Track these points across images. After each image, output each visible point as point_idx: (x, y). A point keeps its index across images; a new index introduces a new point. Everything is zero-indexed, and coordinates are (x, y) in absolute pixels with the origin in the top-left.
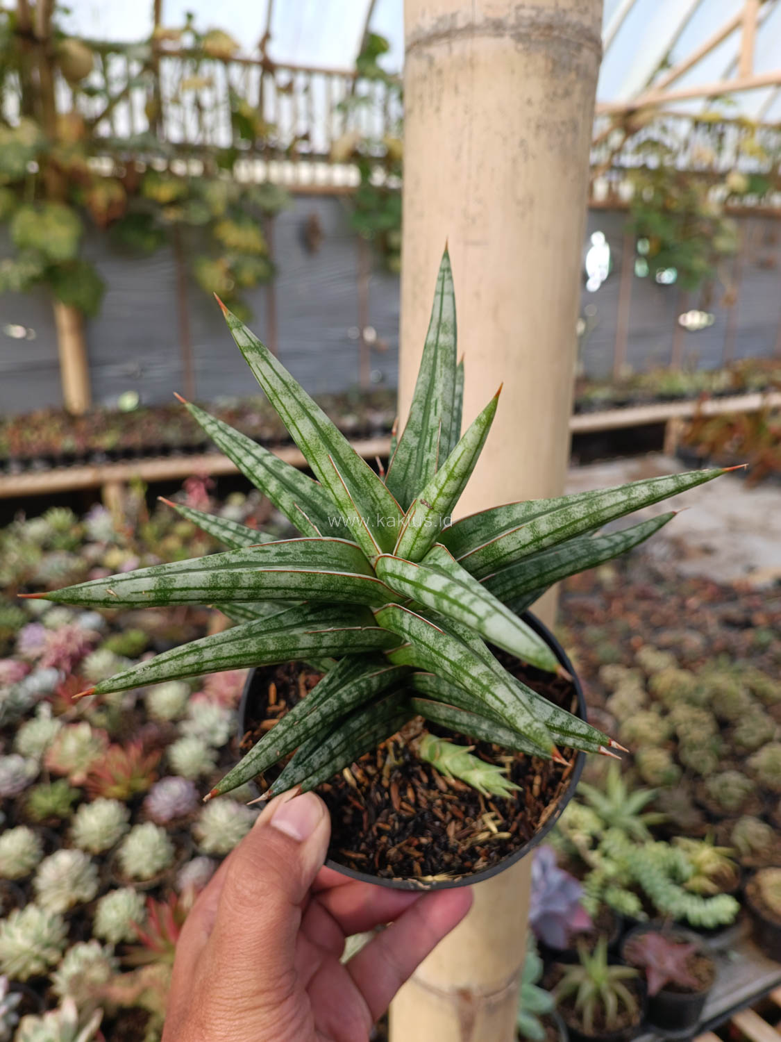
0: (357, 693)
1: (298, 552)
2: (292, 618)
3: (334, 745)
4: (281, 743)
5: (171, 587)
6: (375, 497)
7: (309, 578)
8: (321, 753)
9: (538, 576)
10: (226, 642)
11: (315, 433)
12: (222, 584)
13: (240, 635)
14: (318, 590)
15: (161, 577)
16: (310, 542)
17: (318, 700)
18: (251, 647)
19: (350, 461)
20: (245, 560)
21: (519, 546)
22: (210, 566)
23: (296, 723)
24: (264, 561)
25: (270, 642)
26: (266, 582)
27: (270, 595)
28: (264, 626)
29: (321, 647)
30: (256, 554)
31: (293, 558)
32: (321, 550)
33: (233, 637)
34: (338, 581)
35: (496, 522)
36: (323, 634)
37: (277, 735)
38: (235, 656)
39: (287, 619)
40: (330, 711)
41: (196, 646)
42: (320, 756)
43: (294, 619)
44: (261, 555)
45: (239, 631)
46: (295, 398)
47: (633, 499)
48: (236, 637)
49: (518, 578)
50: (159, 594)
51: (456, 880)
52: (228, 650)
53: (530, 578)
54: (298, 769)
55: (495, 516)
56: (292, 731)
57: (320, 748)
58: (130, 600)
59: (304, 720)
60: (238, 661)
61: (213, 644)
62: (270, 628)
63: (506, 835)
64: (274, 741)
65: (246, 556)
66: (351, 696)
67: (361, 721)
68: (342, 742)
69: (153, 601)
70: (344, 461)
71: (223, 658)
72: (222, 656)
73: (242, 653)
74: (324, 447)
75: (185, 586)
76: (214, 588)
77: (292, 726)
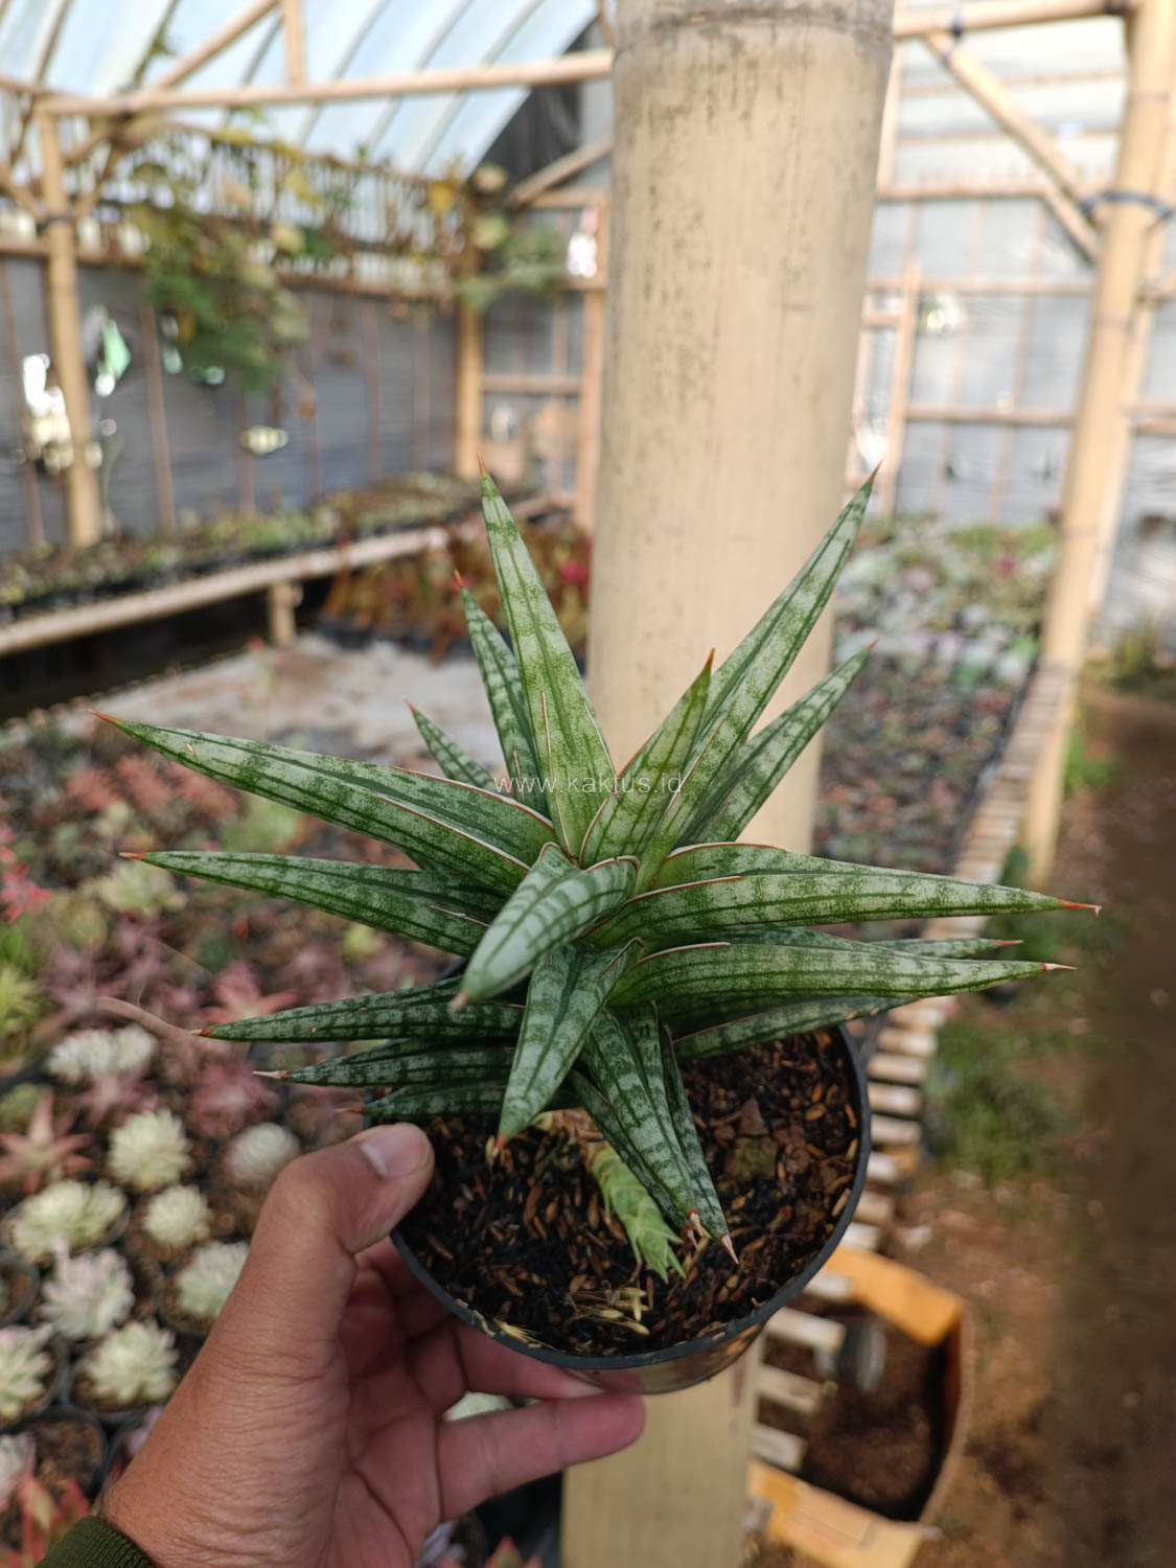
0: (472, 1016)
1: (455, 799)
2: (427, 883)
3: (411, 1067)
4: (326, 1021)
5: (261, 771)
6: (592, 772)
7: (439, 833)
8: (387, 1066)
9: (789, 973)
10: (323, 873)
11: (535, 659)
12: (325, 794)
13: (347, 872)
14: (450, 854)
15: (258, 756)
16: (481, 796)
17: (414, 999)
18: (349, 891)
19: (573, 712)
20: (376, 780)
21: (733, 904)
22: (326, 769)
23: (363, 1009)
24: (400, 791)
25: (376, 896)
26: (381, 813)
27: (384, 834)
28: (384, 877)
29: (442, 934)
30: (393, 779)
31: (443, 803)
32: (491, 811)
33: (336, 871)
34: (479, 853)
35: (733, 864)
36: (450, 917)
37: (327, 1010)
38: (323, 893)
39: (420, 882)
40: (420, 1019)
41: (286, 861)
42: (383, 1069)
43: (430, 885)
44: (401, 782)
45: (348, 868)
46: (529, 606)
47: (908, 895)
48: (340, 873)
49: (759, 964)
50: (245, 774)
51: (531, 1345)
52: (318, 882)
53: (776, 970)
54: (343, 1067)
55: (736, 855)
56: (350, 1015)
57: (390, 1061)
58: (209, 766)
59: (377, 1012)
60: (327, 901)
61: (307, 867)
62: (390, 882)
63: (642, 1330)
64: (318, 1014)
65: (379, 775)
66: (462, 1016)
67: (471, 1058)
68: (429, 1069)
69: (236, 780)
70: (567, 708)
71: (308, 889)
72: (308, 886)
73: (334, 893)
74: (543, 680)
75: (279, 777)
76: (313, 794)
77: (356, 1009)
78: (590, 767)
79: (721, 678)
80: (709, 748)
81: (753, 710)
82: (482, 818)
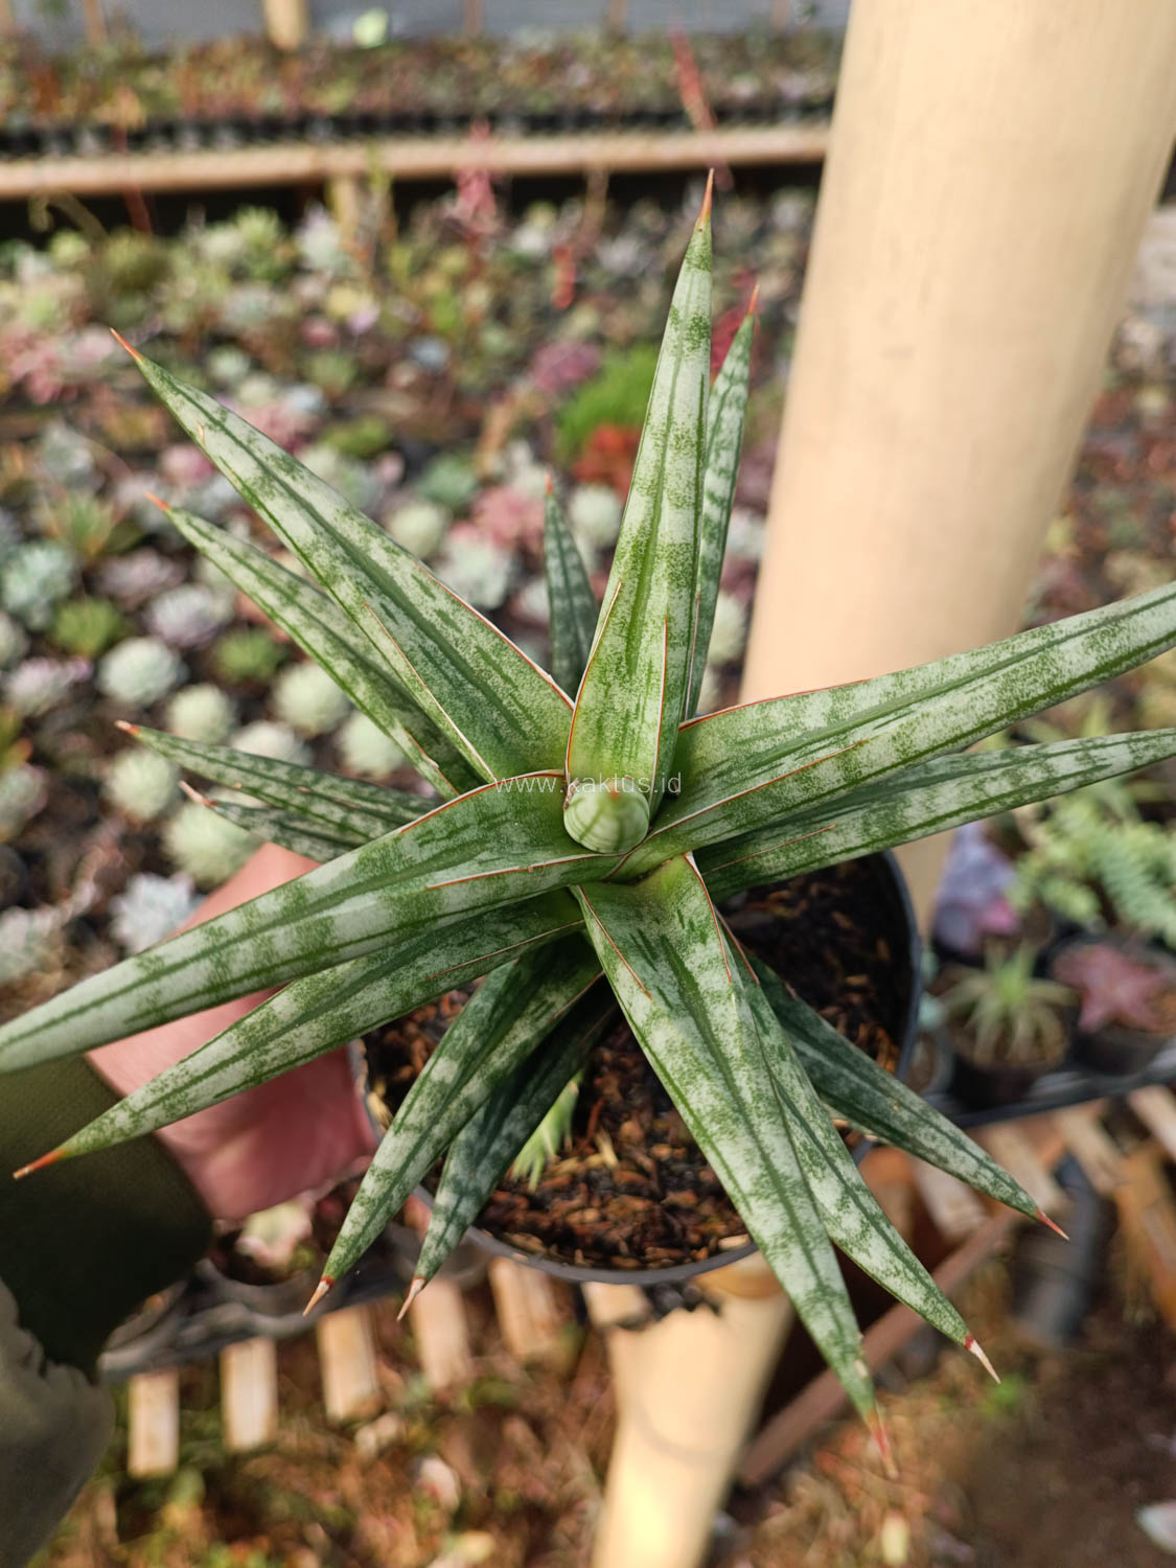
1: (474, 642)
4: (254, 781)
5: (262, 500)
12: (315, 564)
19: (651, 625)
23: (304, 789)
30: (411, 581)
31: (456, 640)
32: (513, 678)
40: (362, 830)
42: (311, 848)
44: (418, 590)
56: (284, 789)
65: (397, 569)
70: (647, 615)
75: (278, 518)
76: (306, 558)
77: (295, 786)
78: (642, 703)
79: (891, 689)
80: (790, 778)
81: (887, 764)
82: (495, 680)
